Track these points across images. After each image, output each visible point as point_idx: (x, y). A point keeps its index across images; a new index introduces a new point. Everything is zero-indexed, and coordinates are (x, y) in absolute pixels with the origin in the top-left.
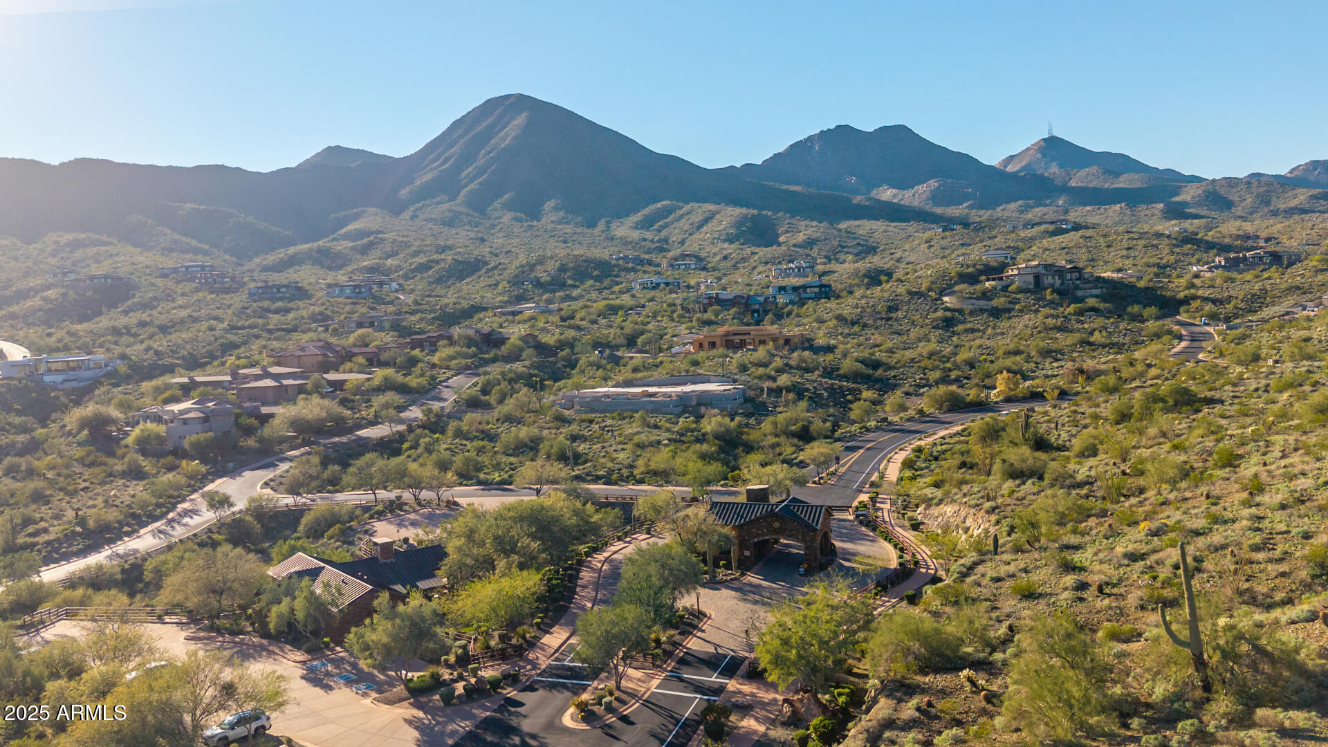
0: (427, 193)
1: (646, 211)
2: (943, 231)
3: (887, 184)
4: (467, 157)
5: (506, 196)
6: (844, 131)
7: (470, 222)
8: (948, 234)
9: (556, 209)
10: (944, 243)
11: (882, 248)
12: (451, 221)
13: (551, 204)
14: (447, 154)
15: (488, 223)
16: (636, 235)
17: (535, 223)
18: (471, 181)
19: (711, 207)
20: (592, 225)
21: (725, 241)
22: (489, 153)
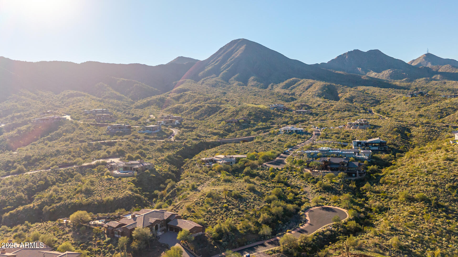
0: (209, 73)
1: (286, 82)
2: (411, 97)
3: (373, 70)
4: (224, 61)
5: (236, 75)
6: (357, 52)
7: (222, 85)
8: (414, 98)
9: (254, 80)
10: (412, 102)
11: (382, 101)
12: (214, 86)
13: (252, 78)
14: (217, 60)
15: (228, 86)
16: (283, 91)
17: (245, 87)
18: (225, 69)
19: (311, 81)
20: (266, 87)
21: (318, 96)
22: (232, 59)
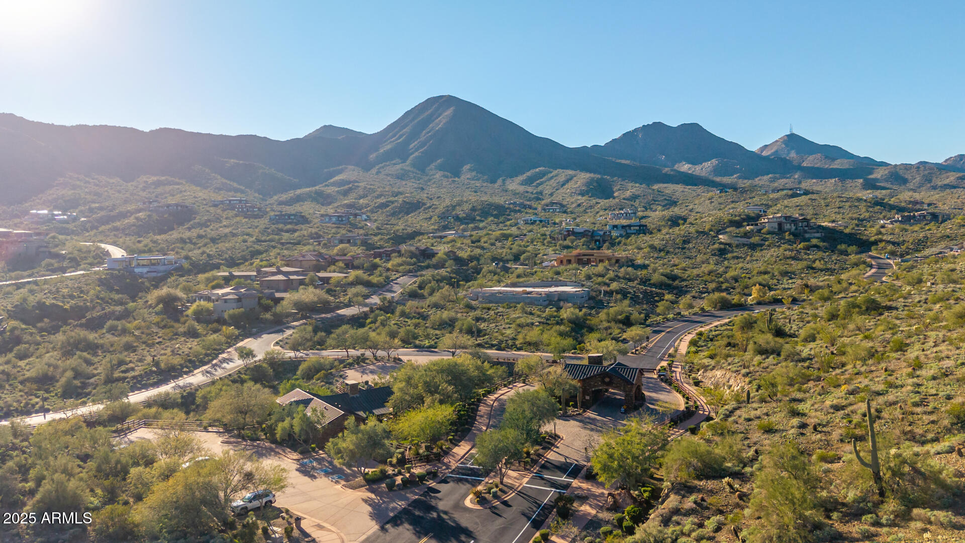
0: (388, 157)
1: (529, 174)
2: (720, 193)
3: (685, 161)
4: (413, 136)
5: (439, 161)
6: (658, 127)
7: (414, 177)
8: (723, 194)
9: (471, 170)
10: (720, 200)
11: (680, 202)
12: (402, 176)
13: (467, 167)
14: (401, 133)
15: (426, 178)
16: (522, 189)
17: (456, 179)
18: (416, 150)
19: (571, 172)
20: (493, 181)
21: (579, 194)
22: (429, 132)
